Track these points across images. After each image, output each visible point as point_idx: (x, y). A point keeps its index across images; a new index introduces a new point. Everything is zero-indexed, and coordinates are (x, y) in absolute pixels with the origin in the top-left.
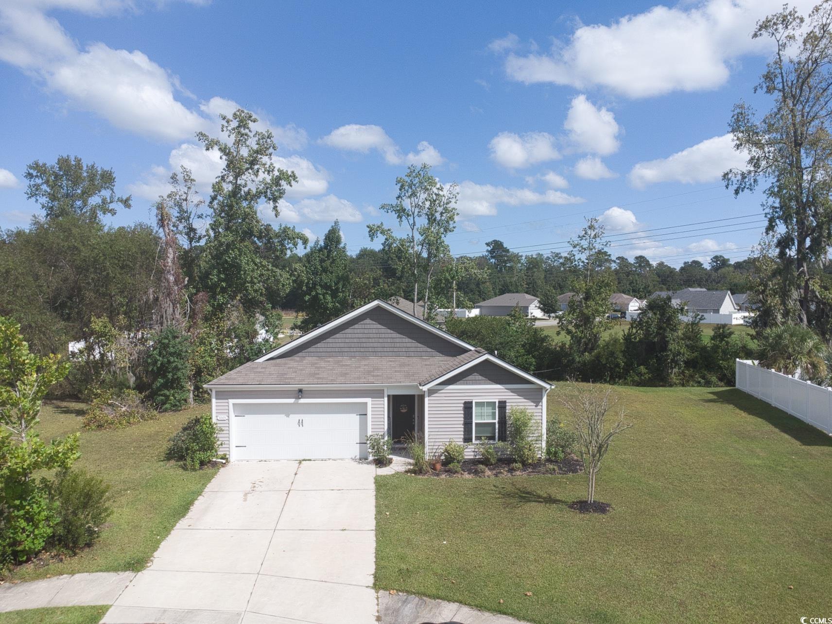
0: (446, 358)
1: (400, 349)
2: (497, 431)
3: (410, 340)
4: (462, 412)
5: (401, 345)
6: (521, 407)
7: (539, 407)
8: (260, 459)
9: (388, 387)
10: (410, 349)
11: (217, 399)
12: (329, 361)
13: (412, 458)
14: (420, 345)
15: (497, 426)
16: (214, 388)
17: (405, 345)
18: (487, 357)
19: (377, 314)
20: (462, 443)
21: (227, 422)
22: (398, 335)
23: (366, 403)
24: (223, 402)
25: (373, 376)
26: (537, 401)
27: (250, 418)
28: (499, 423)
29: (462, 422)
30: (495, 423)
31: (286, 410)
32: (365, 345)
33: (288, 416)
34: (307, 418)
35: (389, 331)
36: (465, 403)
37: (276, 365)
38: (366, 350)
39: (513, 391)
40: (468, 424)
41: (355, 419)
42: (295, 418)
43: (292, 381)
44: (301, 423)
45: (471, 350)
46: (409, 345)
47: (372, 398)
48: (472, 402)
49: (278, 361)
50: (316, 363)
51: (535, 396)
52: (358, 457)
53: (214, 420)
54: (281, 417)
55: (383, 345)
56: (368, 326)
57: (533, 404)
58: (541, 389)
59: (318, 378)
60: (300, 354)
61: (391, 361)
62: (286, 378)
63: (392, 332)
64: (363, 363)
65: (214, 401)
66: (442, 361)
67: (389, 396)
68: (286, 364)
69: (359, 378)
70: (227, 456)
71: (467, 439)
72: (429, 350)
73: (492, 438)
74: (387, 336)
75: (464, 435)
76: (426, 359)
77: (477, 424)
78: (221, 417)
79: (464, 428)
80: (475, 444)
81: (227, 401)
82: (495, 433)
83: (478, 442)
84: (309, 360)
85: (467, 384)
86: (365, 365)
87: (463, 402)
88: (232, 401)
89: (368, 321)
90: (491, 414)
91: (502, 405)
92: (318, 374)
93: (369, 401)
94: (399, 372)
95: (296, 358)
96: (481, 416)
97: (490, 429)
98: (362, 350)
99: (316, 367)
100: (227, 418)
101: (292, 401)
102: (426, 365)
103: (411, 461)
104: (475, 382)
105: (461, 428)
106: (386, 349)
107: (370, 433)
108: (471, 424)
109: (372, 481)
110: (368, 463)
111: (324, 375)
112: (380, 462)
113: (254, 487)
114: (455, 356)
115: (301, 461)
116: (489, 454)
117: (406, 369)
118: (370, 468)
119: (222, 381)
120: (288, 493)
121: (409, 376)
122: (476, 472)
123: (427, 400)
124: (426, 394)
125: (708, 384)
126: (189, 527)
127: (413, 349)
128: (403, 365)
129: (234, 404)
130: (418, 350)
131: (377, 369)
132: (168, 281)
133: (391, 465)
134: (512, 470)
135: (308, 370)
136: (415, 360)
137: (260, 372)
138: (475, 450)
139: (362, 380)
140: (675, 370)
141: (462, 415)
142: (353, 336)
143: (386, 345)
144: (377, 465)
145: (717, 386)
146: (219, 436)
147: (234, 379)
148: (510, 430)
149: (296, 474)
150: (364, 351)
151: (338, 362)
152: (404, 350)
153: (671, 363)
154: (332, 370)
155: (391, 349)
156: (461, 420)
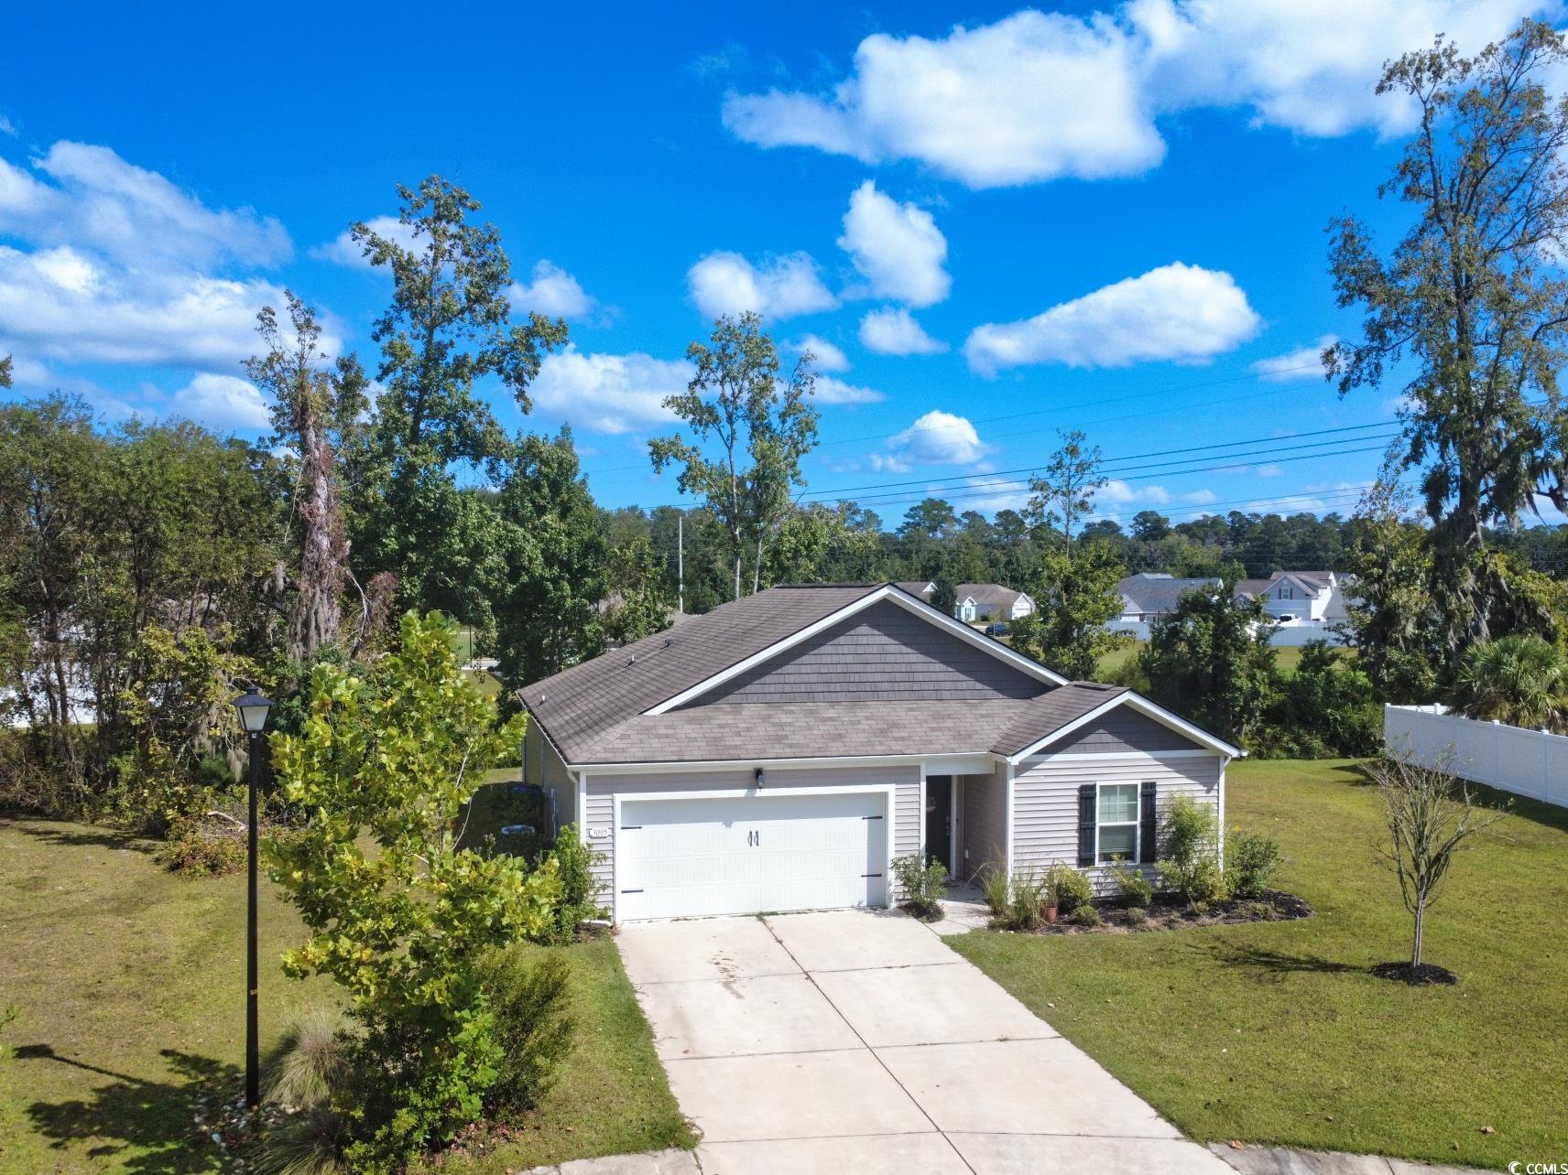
0: (1011, 702)
1: (925, 686)
2: (1139, 841)
3: (944, 668)
4: (1076, 806)
5: (927, 677)
6: (1187, 794)
7: (1214, 793)
8: (677, 915)
9: (928, 760)
10: (943, 686)
11: (589, 793)
12: (792, 712)
13: (988, 902)
14: (962, 677)
15: (1139, 832)
16: (587, 770)
17: (934, 677)
18: (1127, 697)
19: (884, 616)
20: (1075, 868)
21: (610, 840)
22: (922, 658)
23: (885, 795)
24: (602, 799)
25: (895, 739)
27: (652, 832)
28: (1143, 826)
29: (1076, 827)
30: (1135, 827)
31: (726, 813)
32: (856, 678)
33: (728, 825)
34: (766, 827)
35: (905, 649)
36: (1082, 789)
37: (691, 721)
38: (861, 687)
39: (1167, 763)
40: (1086, 829)
41: (857, 827)
42: (742, 828)
43: (743, 754)
44: (754, 838)
45: (1059, 686)
46: (941, 676)
47: (897, 783)
48: (1093, 788)
49: (691, 712)
50: (770, 716)
51: (1206, 771)
52: (864, 904)
53: (583, 840)
54: (717, 826)
55: (892, 677)
56: (864, 640)
57: (1202, 787)
58: (1217, 757)
59: (791, 746)
60: (731, 698)
61: (912, 709)
62: (730, 747)
63: (909, 650)
64: (861, 714)
65: (583, 799)
66: (1009, 707)
67: (930, 780)
68: (709, 718)
69: (869, 743)
70: (610, 913)
71: (1085, 860)
72: (979, 686)
73: (1130, 856)
74: (899, 658)
75: (1079, 852)
76: (976, 705)
77: (1102, 829)
78: (598, 830)
79: (1080, 838)
80: (1098, 869)
81: (609, 797)
82: (1134, 847)
83: (1103, 864)
84: (749, 710)
85: (1085, 751)
86: (867, 718)
87: (1078, 786)
88: (620, 797)
89: (864, 629)
90: (1125, 809)
91: (1149, 790)
92: (786, 737)
93: (890, 789)
94: (940, 729)
95: (724, 704)
96: (1108, 813)
97: (1124, 838)
98: (852, 688)
99: (774, 725)
100: (609, 832)
101: (741, 793)
102: (982, 716)
103: (987, 908)
104: (1102, 747)
105: (1073, 837)
106: (896, 686)
107: (892, 855)
108: (1093, 829)
109: (947, 948)
110: (895, 914)
111: (798, 738)
112: (922, 910)
113: (725, 970)
114: (1029, 698)
115: (760, 916)
116: (1140, 886)
117: (949, 723)
118: (911, 924)
119: (601, 756)
120: (809, 978)
121: (962, 737)
122: (1127, 922)
123: (1012, 784)
124: (1011, 772)
125: (1307, 753)
126: (690, 1055)
127: (949, 685)
128: (938, 716)
129: (624, 803)
130: (959, 685)
131: (894, 725)
132: (319, 548)
133: (948, 916)
134: (1191, 916)
135: (762, 731)
136: (954, 707)
137: (667, 736)
138: (1098, 880)
139: (879, 749)
140: (1246, 728)
141: (1076, 813)
142: (835, 659)
143: (898, 677)
144: (917, 916)
145: (1323, 757)
146: (596, 871)
147: (623, 750)
148: (1162, 839)
149: (780, 942)
150: (856, 691)
151: (811, 713)
152: (931, 686)
153: (1241, 714)
154: (809, 728)
155: (907, 686)
156: (1073, 823)
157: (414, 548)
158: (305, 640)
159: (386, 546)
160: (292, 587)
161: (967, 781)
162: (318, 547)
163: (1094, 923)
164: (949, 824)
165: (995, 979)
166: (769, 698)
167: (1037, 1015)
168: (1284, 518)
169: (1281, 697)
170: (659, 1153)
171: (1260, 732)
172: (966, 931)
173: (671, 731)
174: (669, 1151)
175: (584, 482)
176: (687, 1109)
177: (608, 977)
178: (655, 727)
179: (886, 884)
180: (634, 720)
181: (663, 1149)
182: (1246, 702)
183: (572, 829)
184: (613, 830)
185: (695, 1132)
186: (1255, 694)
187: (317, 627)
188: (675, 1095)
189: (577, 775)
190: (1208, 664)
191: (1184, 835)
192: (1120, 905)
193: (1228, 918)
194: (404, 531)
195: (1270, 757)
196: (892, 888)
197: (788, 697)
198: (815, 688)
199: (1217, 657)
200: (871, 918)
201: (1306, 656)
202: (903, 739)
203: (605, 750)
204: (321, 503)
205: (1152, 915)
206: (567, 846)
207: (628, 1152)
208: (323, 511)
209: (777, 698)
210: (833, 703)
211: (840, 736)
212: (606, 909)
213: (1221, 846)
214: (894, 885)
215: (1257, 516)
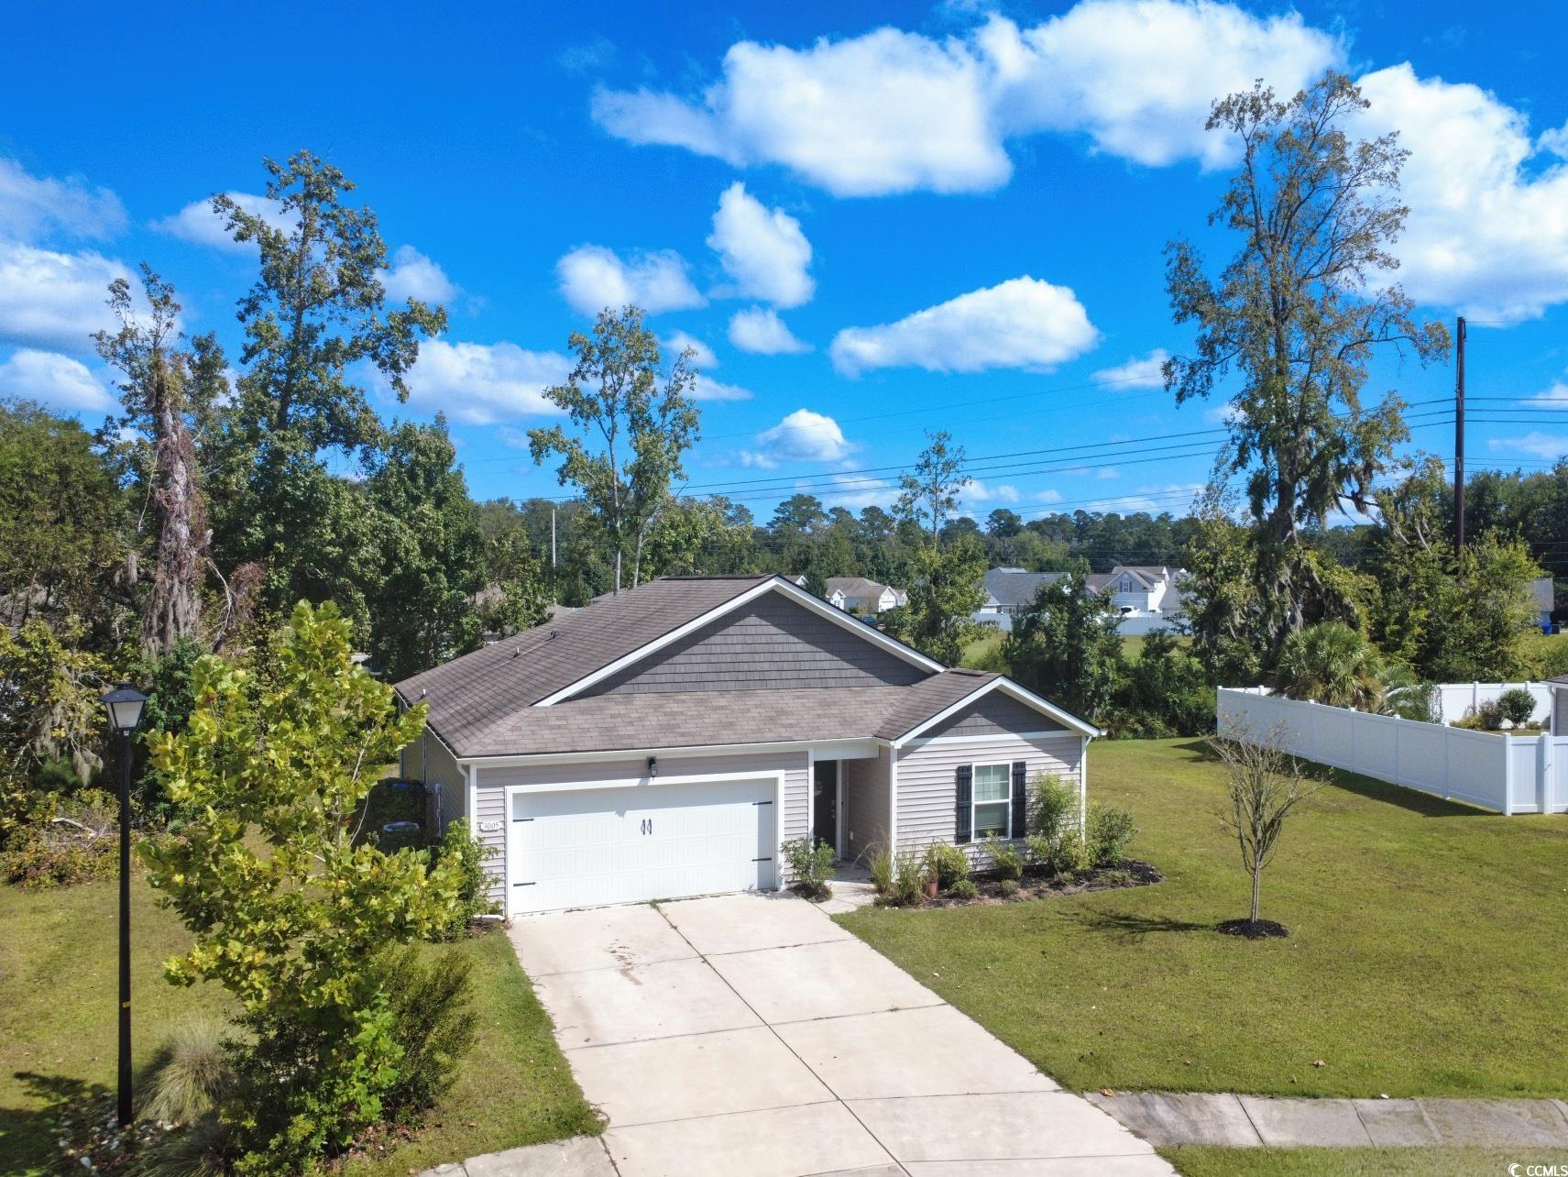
0: (892, 689)
1: (811, 674)
2: (1010, 817)
3: (828, 656)
4: (954, 787)
5: (813, 665)
6: (1054, 773)
7: (1077, 771)
8: (570, 906)
9: (816, 746)
10: (828, 673)
11: (479, 786)
12: (684, 701)
13: (872, 880)
14: (845, 665)
15: (1011, 809)
16: (477, 763)
17: (820, 665)
18: (1001, 682)
19: (771, 607)
20: (953, 845)
21: (501, 833)
22: (809, 647)
23: (775, 781)
24: (493, 792)
25: (784, 726)
26: (1073, 761)
27: (541, 822)
28: (1014, 803)
29: (953, 806)
30: (1007, 804)
31: (619, 802)
32: (745, 667)
33: (621, 814)
34: (658, 815)
35: (792, 639)
36: (960, 769)
37: (583, 712)
38: (750, 676)
39: (1035, 743)
40: (963, 807)
41: (748, 812)
42: (635, 817)
43: (636, 743)
44: (647, 826)
45: (936, 673)
46: (826, 665)
47: (786, 768)
48: (969, 768)
49: (582, 703)
50: (661, 706)
51: (1069, 750)
52: (755, 887)
53: (474, 834)
54: (611, 816)
55: (780, 666)
56: (752, 630)
57: (1066, 765)
58: (1081, 736)
59: (683, 735)
60: (622, 688)
61: (799, 697)
62: (621, 737)
63: (796, 640)
64: (751, 702)
65: (474, 792)
66: (890, 694)
67: (817, 764)
68: (601, 709)
69: (760, 731)
70: (502, 907)
71: (962, 838)
72: (862, 674)
73: (1003, 832)
74: (786, 647)
75: (957, 829)
76: (857, 692)
77: (977, 807)
78: (489, 823)
79: (957, 817)
80: (974, 845)
81: (501, 789)
82: (1006, 823)
83: (978, 841)
84: (641, 700)
85: (962, 734)
86: (756, 706)
87: (955, 767)
88: (512, 790)
89: (753, 620)
90: (1000, 787)
91: (1020, 769)
92: (678, 725)
93: (780, 774)
94: (826, 716)
95: (615, 695)
96: (983, 791)
97: (996, 815)
98: (741, 676)
99: (666, 714)
100: (501, 825)
101: (635, 782)
102: (866, 702)
103: (872, 886)
104: (976, 730)
105: (951, 817)
106: (784, 675)
107: (781, 839)
108: (969, 807)
109: (836, 926)
110: (785, 896)
111: (690, 727)
112: (810, 891)
113: (622, 958)
114: (909, 684)
115: (654, 904)
116: (1012, 859)
117: (834, 711)
118: (801, 905)
119: (493, 748)
120: (705, 961)
121: (846, 723)
122: (1002, 894)
123: (895, 767)
124: (894, 756)
125: (1150, 733)
126: (591, 1043)
127: (833, 674)
128: (825, 704)
129: (516, 796)
130: (844, 674)
131: (782, 712)
132: (177, 538)
133: (836, 896)
134: (1058, 886)
135: (653, 720)
136: (840, 694)
137: (559, 727)
138: (974, 855)
139: (769, 735)
140: (1097, 711)
141: (954, 793)
142: (725, 649)
143: (786, 666)
144: (807, 897)
145: (1164, 736)
146: (487, 866)
147: (515, 742)
148: (1031, 815)
149: (675, 928)
150: (746, 680)
151: (702, 702)
152: (817, 674)
153: (1092, 698)
154: (700, 716)
155: (795, 674)
156: (951, 802)
157: (281, 538)
158: (162, 634)
159: (251, 535)
160: (147, 578)
161: (852, 766)
162: (177, 536)
163: (971, 896)
164: (835, 807)
165: (883, 953)
166: (660, 688)
167: (923, 984)
168: (1122, 517)
169: (1127, 682)
170: (566, 1142)
171: (1109, 715)
172: (853, 909)
173: (564, 722)
174: (575, 1139)
175: (459, 472)
176: (591, 1096)
177: (503, 970)
178: (546, 719)
179: (776, 867)
180: (525, 712)
181: (569, 1137)
182: (1097, 687)
183: (463, 824)
184: (504, 823)
185: (601, 1118)
186: (1105, 680)
187: (176, 621)
188: (579, 1083)
189: (467, 768)
190: (1063, 652)
191: (1052, 809)
192: (993, 879)
193: (1090, 886)
194: (270, 521)
195: (1118, 738)
196: (782, 871)
197: (680, 687)
198: (706, 677)
199: (1071, 646)
200: (762, 901)
201: (1149, 644)
202: (791, 726)
203: (496, 743)
204: (179, 489)
205: (1023, 886)
206: (457, 841)
207: (535, 1143)
208: (181, 498)
209: (668, 687)
210: (722, 692)
211: (731, 724)
212: (497, 903)
213: (1083, 820)
214: (784, 869)
215: (1099, 515)
